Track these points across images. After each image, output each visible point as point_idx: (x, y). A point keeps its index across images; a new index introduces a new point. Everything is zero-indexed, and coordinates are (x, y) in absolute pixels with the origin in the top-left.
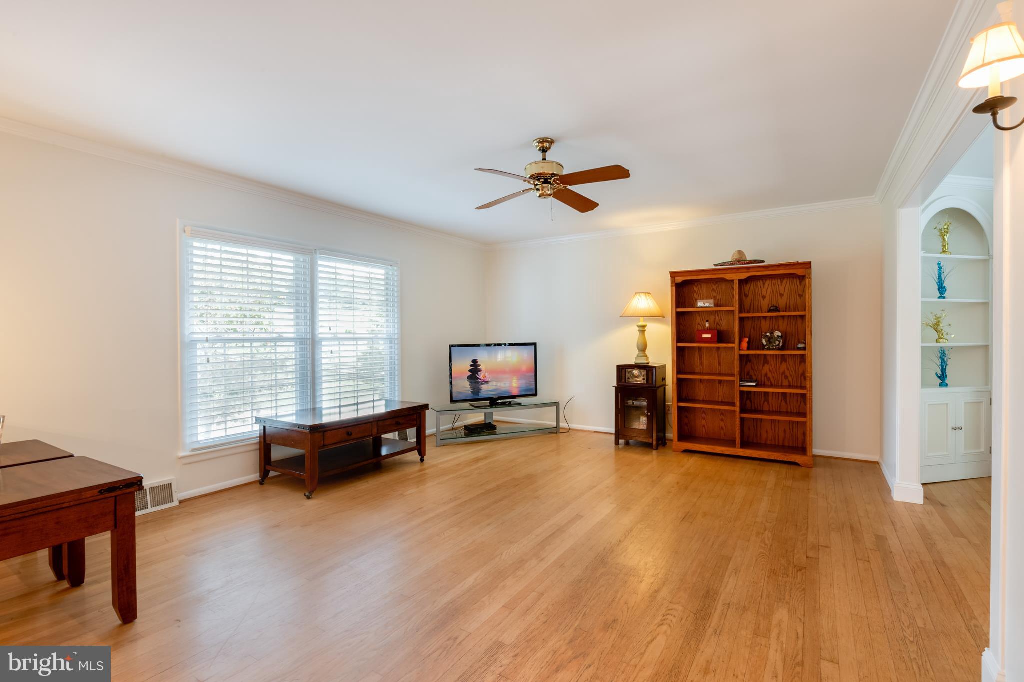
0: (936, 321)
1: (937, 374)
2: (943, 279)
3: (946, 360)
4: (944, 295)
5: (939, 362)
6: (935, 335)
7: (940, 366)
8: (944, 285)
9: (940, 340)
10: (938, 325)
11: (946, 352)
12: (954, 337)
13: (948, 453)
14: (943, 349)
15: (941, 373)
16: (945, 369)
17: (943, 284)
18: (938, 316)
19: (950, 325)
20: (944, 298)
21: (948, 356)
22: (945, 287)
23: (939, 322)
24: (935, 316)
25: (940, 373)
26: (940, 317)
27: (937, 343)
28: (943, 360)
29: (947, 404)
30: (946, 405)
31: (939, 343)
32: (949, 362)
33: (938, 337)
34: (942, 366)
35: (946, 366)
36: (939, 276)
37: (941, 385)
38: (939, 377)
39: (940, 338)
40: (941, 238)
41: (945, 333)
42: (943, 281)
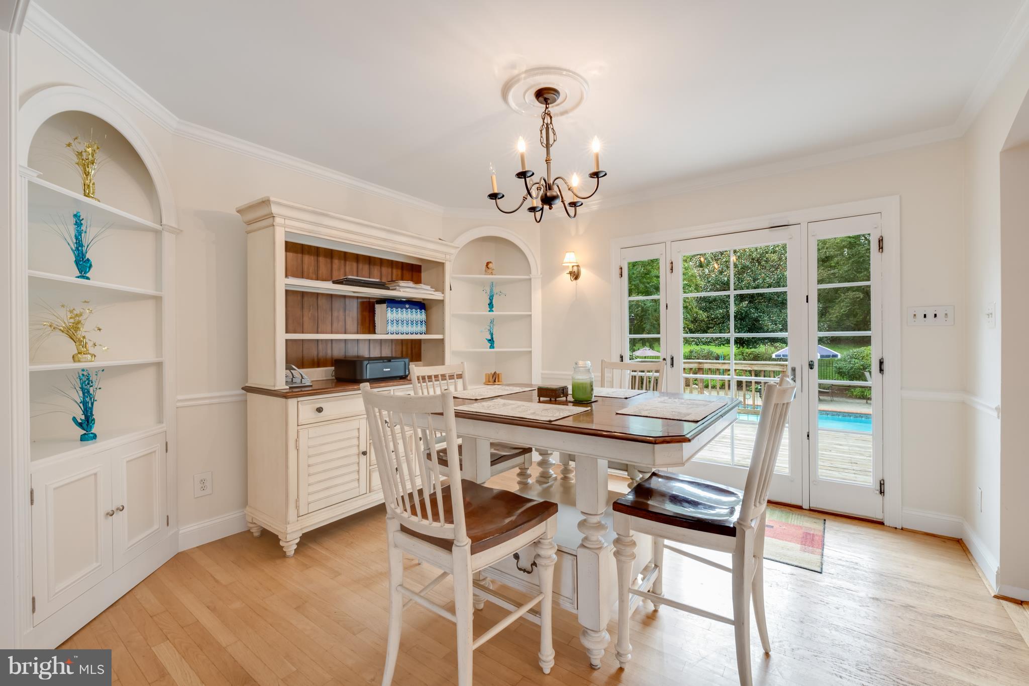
0: (72, 321)
1: (74, 419)
2: (85, 244)
3: (91, 392)
4: (87, 275)
5: (78, 396)
6: (72, 348)
7: (81, 405)
8: (88, 256)
9: (79, 355)
10: (77, 329)
11: (93, 378)
12: (106, 350)
13: (99, 564)
14: (85, 373)
15: (83, 417)
16: (91, 408)
17: (83, 255)
18: (77, 312)
19: (100, 330)
20: (88, 278)
21: (95, 385)
22: (88, 260)
23: (79, 322)
24: (71, 312)
25: (81, 417)
26: (81, 315)
27: (74, 361)
28: (86, 392)
29: (95, 474)
30: (93, 476)
31: (79, 361)
32: (99, 396)
33: (77, 352)
34: (84, 403)
35: (92, 404)
36: (77, 239)
37: (83, 438)
38: (80, 425)
39: (79, 353)
40: (80, 169)
41: (90, 344)
42: (84, 249)
